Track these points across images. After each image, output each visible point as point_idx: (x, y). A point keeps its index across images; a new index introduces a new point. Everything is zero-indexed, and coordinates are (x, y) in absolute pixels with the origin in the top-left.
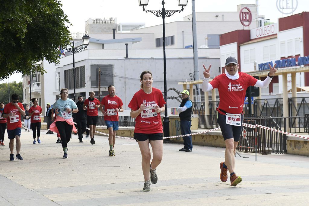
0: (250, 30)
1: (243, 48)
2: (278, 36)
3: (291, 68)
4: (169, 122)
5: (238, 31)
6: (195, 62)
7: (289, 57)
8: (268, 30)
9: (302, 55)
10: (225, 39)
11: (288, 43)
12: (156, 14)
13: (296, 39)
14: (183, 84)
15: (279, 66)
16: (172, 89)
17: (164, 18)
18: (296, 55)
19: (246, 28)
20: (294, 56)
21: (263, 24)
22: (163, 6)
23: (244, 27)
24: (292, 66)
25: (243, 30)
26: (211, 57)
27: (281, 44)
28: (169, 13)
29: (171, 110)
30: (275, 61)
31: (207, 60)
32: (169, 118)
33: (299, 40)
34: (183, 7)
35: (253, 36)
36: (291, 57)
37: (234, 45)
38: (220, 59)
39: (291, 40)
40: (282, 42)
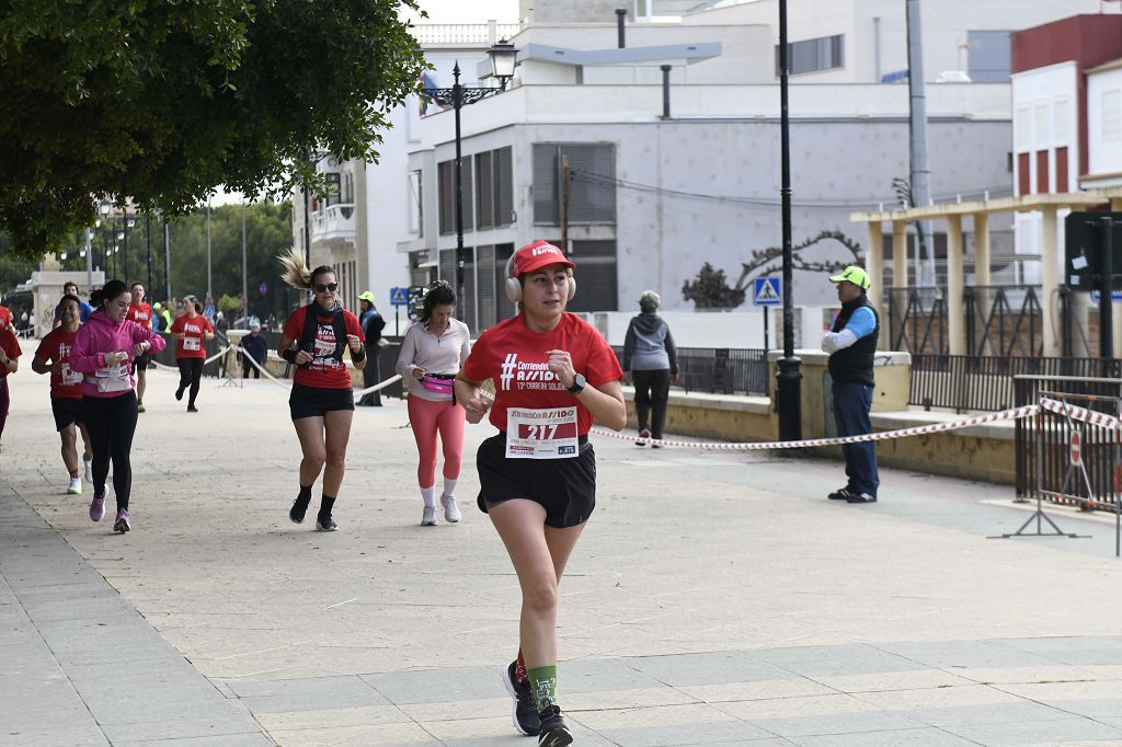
1: (1099, 84)
4: (801, 377)
5: (1083, 18)
6: (916, 138)
10: (1032, 49)
14: (866, 219)
16: (829, 235)
19: (1111, 9)
23: (1105, 2)
25: (1101, 17)
26: (978, 115)
31: (964, 126)
32: (798, 363)
37: (1064, 75)
38: (1010, 122)
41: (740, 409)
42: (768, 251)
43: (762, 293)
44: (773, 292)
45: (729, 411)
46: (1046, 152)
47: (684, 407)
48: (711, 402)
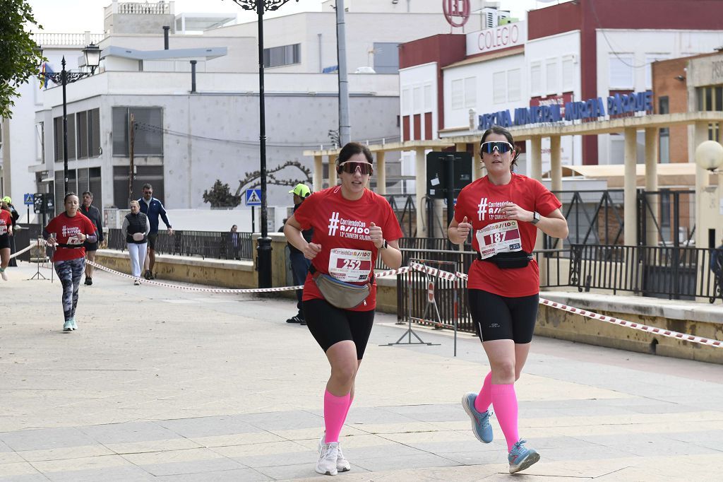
0: (465, 35)
1: (449, 76)
2: (526, 49)
3: (550, 124)
4: (272, 249)
5: (440, 37)
6: (342, 106)
7: (549, 97)
8: (504, 36)
9: (578, 95)
10: (411, 54)
11: (547, 65)
12: (243, 4)
13: (564, 57)
14: (313, 154)
15: (523, 121)
16: (292, 164)
17: (260, 13)
18: (564, 93)
19: (457, 31)
20: (560, 94)
21: (495, 22)
23: (454, 28)
24: (551, 120)
25: (451, 35)
26: (379, 94)
27: (533, 67)
28: (274, 3)
30: (516, 110)
31: (372, 99)
32: (270, 241)
33: (571, 60)
35: (472, 49)
36: (554, 96)
37: (431, 69)
38: (399, 97)
39: (554, 58)
40: (534, 63)
41: (235, 268)
42: (255, 173)
43: (251, 198)
44: (256, 198)
45: (229, 270)
46: (419, 115)
47: (202, 267)
48: (218, 264)
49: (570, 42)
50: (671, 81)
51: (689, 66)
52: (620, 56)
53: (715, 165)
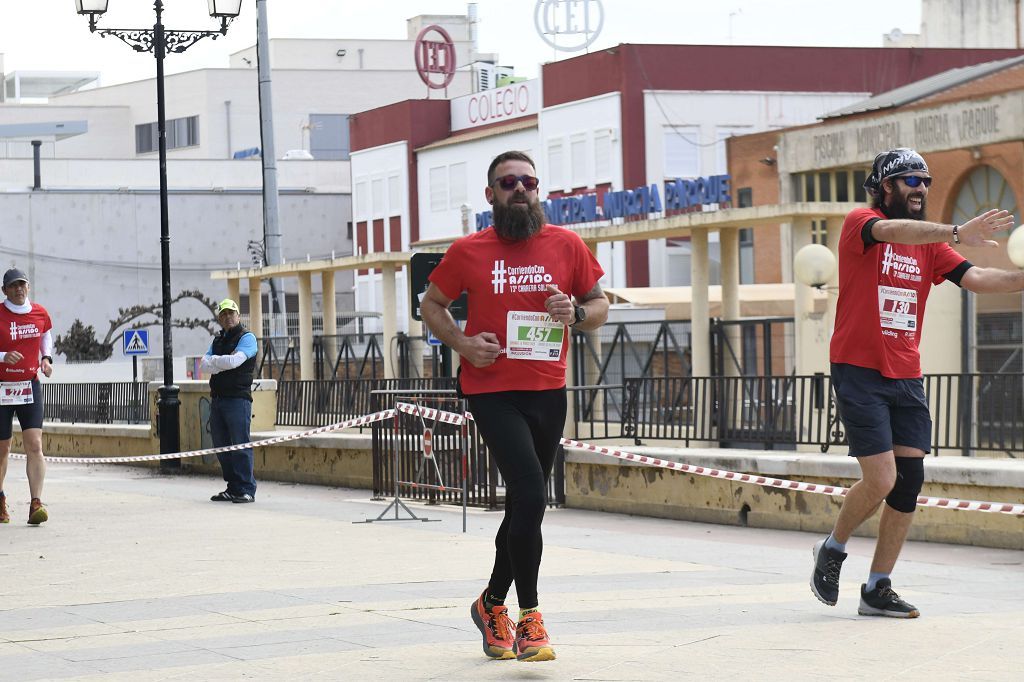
0: (449, 101)
1: (427, 161)
2: (541, 121)
3: (582, 226)
4: (180, 403)
5: (411, 102)
6: (268, 205)
7: (575, 191)
8: (507, 102)
9: (618, 187)
10: (368, 130)
11: (573, 144)
12: (134, 43)
13: (597, 132)
14: (226, 276)
16: (189, 295)
17: (160, 57)
18: (597, 186)
19: (437, 95)
20: (592, 187)
21: (491, 81)
22: (159, 18)
23: (431, 90)
24: (583, 220)
25: (427, 101)
26: (320, 190)
27: (550, 148)
28: (180, 41)
29: (188, 364)
31: (310, 198)
32: (177, 391)
33: (608, 136)
34: (224, 20)
35: (459, 122)
36: (582, 190)
37: (398, 151)
38: (351, 194)
39: (582, 134)
40: (553, 140)
41: (123, 434)
42: (133, 309)
43: (132, 344)
44: (141, 343)
45: (113, 437)
46: (382, 221)
47: (71, 436)
48: (96, 430)
49: (607, 109)
50: (756, 166)
51: (782, 143)
52: (680, 130)
53: (823, 278)
